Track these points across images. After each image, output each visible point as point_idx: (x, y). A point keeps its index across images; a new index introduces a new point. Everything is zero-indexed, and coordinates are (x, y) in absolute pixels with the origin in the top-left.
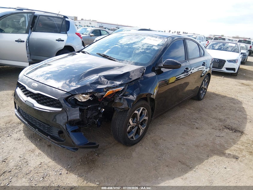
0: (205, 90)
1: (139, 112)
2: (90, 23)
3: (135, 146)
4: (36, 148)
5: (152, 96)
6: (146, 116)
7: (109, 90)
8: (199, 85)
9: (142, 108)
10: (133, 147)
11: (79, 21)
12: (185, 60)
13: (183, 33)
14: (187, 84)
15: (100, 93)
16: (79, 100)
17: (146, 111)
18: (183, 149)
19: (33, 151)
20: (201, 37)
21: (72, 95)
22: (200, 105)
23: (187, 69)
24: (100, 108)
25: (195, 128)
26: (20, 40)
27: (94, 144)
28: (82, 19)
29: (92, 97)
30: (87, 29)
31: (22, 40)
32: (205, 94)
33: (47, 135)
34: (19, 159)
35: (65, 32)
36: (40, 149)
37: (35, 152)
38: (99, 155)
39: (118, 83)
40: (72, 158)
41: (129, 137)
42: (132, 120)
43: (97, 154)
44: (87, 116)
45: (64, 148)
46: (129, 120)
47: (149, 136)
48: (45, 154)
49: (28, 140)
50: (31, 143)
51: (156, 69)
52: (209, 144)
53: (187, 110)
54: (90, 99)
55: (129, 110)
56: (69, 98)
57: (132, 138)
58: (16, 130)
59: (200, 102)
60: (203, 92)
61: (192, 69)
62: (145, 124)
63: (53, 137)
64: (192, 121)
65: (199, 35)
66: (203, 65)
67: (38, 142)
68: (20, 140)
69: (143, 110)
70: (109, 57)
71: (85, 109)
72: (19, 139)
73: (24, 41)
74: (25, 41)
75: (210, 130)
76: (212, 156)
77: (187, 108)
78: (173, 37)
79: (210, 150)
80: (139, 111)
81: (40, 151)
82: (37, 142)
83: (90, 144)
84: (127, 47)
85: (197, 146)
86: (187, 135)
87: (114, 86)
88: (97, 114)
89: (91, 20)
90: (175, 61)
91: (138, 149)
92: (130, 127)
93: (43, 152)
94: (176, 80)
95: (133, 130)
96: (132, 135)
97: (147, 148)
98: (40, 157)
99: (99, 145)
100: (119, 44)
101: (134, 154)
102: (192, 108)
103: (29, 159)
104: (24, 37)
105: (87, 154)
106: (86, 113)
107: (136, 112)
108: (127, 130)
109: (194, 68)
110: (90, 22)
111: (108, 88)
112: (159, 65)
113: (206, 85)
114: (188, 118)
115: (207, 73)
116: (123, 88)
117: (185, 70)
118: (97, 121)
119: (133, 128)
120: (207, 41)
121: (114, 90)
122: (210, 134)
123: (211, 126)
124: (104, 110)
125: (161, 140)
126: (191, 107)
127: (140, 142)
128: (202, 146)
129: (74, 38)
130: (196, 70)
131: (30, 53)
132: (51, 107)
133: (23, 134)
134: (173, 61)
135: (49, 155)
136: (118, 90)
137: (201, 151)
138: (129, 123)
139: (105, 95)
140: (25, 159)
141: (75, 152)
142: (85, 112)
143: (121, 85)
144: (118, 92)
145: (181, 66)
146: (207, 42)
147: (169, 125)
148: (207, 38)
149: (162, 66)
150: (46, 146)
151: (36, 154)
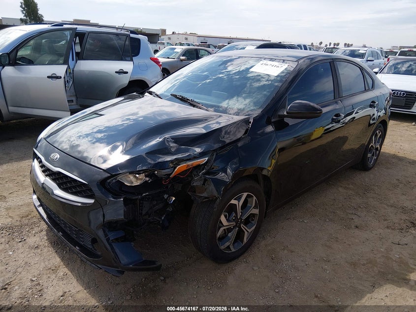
0: (378, 152)
1: (239, 201)
2: (186, 39)
3: (234, 262)
4: (62, 263)
5: (265, 172)
6: (255, 207)
7: (180, 165)
8: (365, 141)
9: (245, 195)
10: (231, 264)
11: (169, 36)
12: (334, 99)
13: (345, 44)
14: (344, 139)
15: (163, 170)
16: (126, 184)
17: (255, 198)
18: (325, 270)
19: (54, 270)
20: (375, 51)
21: (112, 176)
22: (367, 179)
23: (338, 115)
24: (167, 196)
25: (353, 227)
26: (55, 75)
27: (154, 263)
28: (173, 33)
29: (151, 178)
30: (175, 49)
31: (58, 75)
32: (377, 159)
33: (75, 243)
34: (29, 283)
35: (129, 58)
36: (67, 265)
37: (58, 271)
38: (167, 281)
39: (198, 150)
40: (119, 284)
41: (222, 247)
42: (226, 216)
43: (162, 278)
44: (142, 211)
45: (101, 268)
46: (220, 217)
47: (263, 243)
48: (74, 275)
49: (51, 249)
50: (55, 255)
51: (273, 120)
52: (378, 260)
53: (340, 189)
54: (146, 181)
55: (218, 200)
56: (108, 181)
57: (228, 247)
58: (36, 229)
59: (367, 173)
60: (373, 155)
61: (355, 112)
62: (253, 222)
63: (83, 249)
64: (348, 211)
65: (371, 49)
66: (371, 106)
67: (66, 252)
68: (39, 249)
69: (248, 196)
70: (189, 100)
71: (137, 199)
72: (37, 247)
73: (61, 77)
74: (63, 77)
75: (381, 231)
76: (381, 285)
77: (342, 187)
78: (311, 57)
79: (379, 272)
80: (239, 199)
81: (66, 270)
82: (64, 252)
83: (145, 262)
84: (238, 77)
85: (354, 265)
86: (337, 241)
87: (190, 157)
88: (161, 206)
89: (188, 33)
90: (312, 104)
91: (240, 268)
92: (222, 229)
93: (71, 272)
94: (323, 134)
95: (230, 235)
96: (227, 244)
97: (255, 268)
98: (65, 282)
99: (161, 265)
100: (226, 73)
101: (231, 280)
102: (351, 186)
103: (45, 285)
104: (60, 70)
105: (146, 279)
106: (140, 206)
107: (233, 202)
108: (216, 235)
109: (359, 110)
110: (186, 36)
111: (178, 162)
112: (281, 113)
113: (378, 142)
114: (341, 205)
115: (380, 120)
116: (207, 159)
117: (335, 118)
118: (163, 218)
119: (229, 230)
120: (386, 57)
121: (190, 163)
122: (381, 239)
123: (386, 222)
124: (174, 199)
125: (286, 252)
126: (349, 184)
127: (246, 254)
128: (364, 265)
129: (147, 67)
130: (362, 113)
131: (76, 95)
132: (78, 196)
133: (45, 237)
134: (306, 104)
135: (79, 279)
136: (198, 163)
137: (361, 274)
138: (221, 222)
139: (173, 173)
140: (39, 284)
141: (118, 277)
142: (138, 204)
143: (202, 155)
144: (198, 167)
145: (322, 112)
146: (386, 59)
147: (303, 221)
148: (386, 52)
149: (285, 113)
150: (79, 261)
151: (58, 275)
